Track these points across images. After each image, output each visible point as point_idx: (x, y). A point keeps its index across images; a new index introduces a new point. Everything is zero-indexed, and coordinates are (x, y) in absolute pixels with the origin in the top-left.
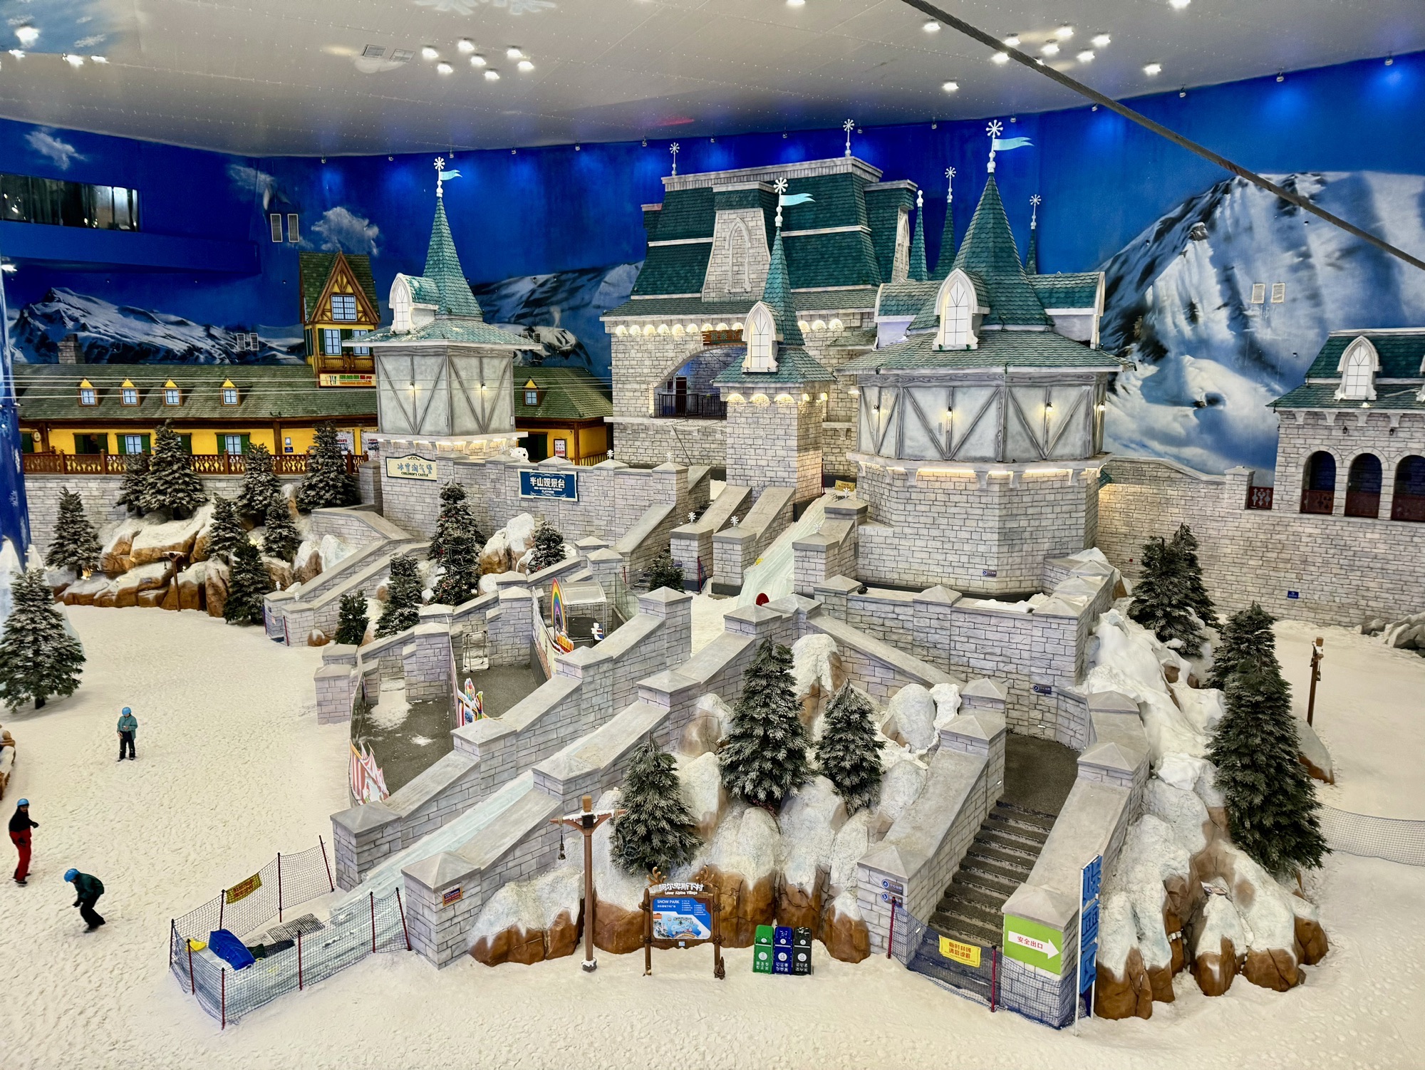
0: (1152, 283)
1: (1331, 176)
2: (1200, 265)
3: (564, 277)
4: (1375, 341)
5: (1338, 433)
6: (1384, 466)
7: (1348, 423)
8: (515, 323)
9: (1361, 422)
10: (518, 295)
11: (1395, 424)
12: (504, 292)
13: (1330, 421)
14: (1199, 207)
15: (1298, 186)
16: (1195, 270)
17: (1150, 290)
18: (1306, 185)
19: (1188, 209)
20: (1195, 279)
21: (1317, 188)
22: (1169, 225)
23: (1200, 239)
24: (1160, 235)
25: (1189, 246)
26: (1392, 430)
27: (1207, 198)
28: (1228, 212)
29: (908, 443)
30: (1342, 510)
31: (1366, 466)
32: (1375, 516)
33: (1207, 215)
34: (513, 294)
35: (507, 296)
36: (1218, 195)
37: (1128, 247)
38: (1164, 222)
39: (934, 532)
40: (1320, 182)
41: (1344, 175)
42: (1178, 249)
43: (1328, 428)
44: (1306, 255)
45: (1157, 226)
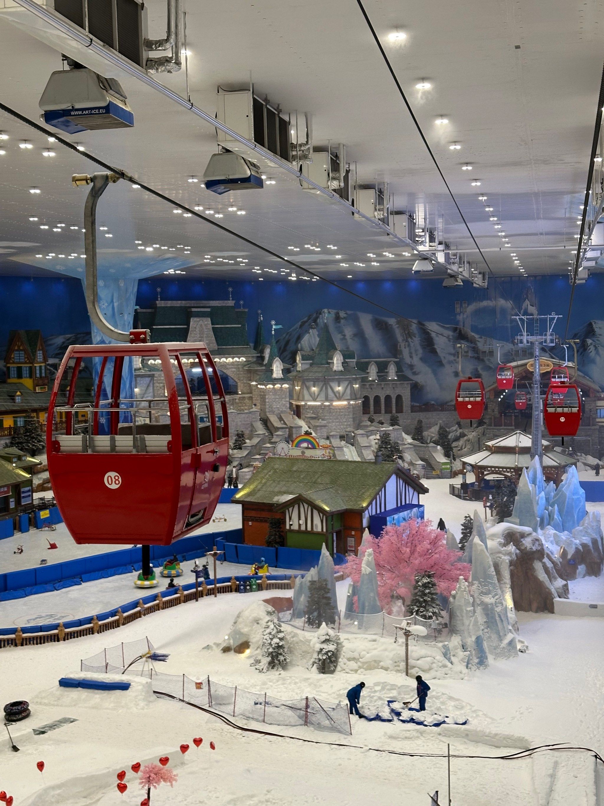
0: (300, 343)
1: (349, 312)
2: (315, 338)
3: (79, 336)
4: (376, 362)
5: (369, 390)
6: (382, 398)
7: (372, 387)
8: (54, 357)
9: (375, 386)
10: (56, 345)
11: (383, 386)
12: (50, 342)
13: (368, 387)
14: (312, 318)
15: (340, 314)
16: (313, 339)
17: (299, 345)
18: (342, 314)
19: (309, 319)
20: (313, 342)
21: (345, 315)
22: (304, 323)
23: (314, 328)
24: (301, 326)
25: (311, 331)
26: (382, 388)
27: (315, 315)
28: (321, 321)
29: (329, 396)
30: (373, 412)
31: (377, 399)
32: (380, 413)
33: (315, 321)
34: (54, 344)
35: (51, 345)
36: (318, 315)
37: (291, 330)
38: (302, 322)
39: (337, 420)
40: (346, 313)
41: (352, 312)
42: (307, 332)
43: (367, 388)
44: (344, 336)
45: (300, 323)
